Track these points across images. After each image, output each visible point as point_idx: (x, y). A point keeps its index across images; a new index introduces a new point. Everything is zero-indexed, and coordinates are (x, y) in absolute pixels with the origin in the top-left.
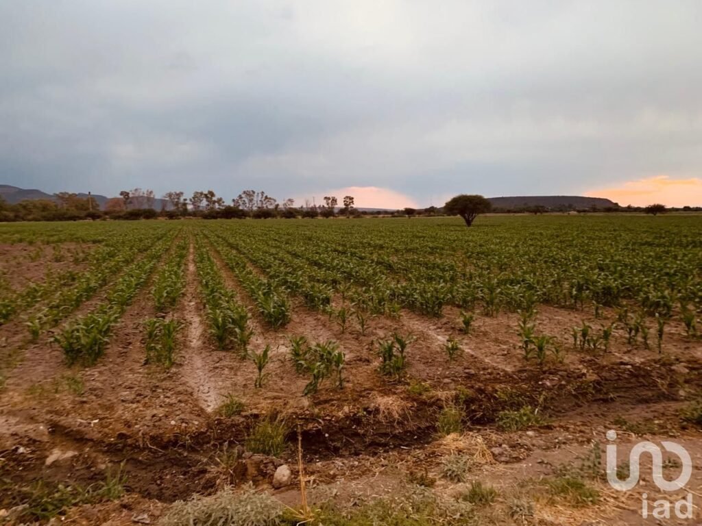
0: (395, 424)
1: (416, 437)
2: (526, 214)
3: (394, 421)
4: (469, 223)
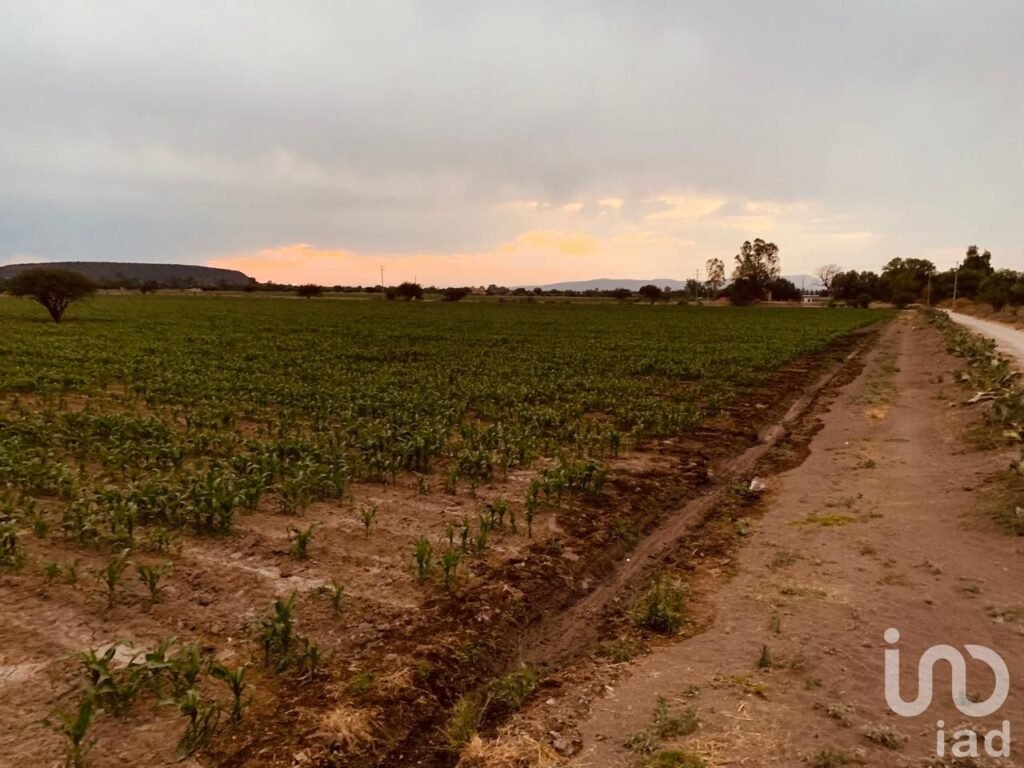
0: (374, 750)
1: (401, 757)
2: (123, 292)
3: (371, 746)
4: (56, 315)
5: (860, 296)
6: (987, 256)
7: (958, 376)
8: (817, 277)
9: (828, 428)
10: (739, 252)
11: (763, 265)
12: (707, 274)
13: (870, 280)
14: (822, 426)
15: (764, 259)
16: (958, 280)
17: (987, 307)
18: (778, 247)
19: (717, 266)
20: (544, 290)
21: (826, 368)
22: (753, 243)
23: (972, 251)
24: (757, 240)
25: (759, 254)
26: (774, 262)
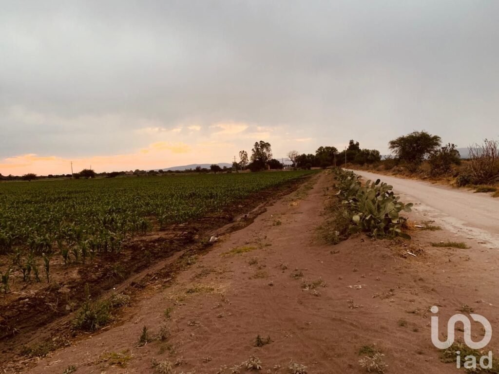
5: (307, 164)
6: (358, 144)
7: (334, 186)
8: (287, 157)
9: (268, 212)
10: (254, 147)
11: (264, 153)
12: (240, 158)
13: (311, 158)
14: (266, 211)
15: (265, 150)
16: (347, 155)
17: (359, 165)
18: (271, 145)
19: (244, 154)
20: (164, 171)
21: (281, 190)
22: (259, 143)
23: (351, 142)
24: (261, 141)
25: (262, 148)
26: (269, 151)
